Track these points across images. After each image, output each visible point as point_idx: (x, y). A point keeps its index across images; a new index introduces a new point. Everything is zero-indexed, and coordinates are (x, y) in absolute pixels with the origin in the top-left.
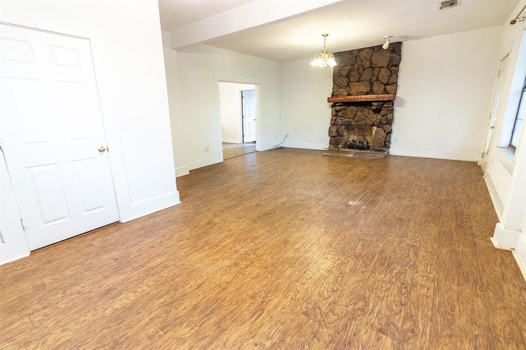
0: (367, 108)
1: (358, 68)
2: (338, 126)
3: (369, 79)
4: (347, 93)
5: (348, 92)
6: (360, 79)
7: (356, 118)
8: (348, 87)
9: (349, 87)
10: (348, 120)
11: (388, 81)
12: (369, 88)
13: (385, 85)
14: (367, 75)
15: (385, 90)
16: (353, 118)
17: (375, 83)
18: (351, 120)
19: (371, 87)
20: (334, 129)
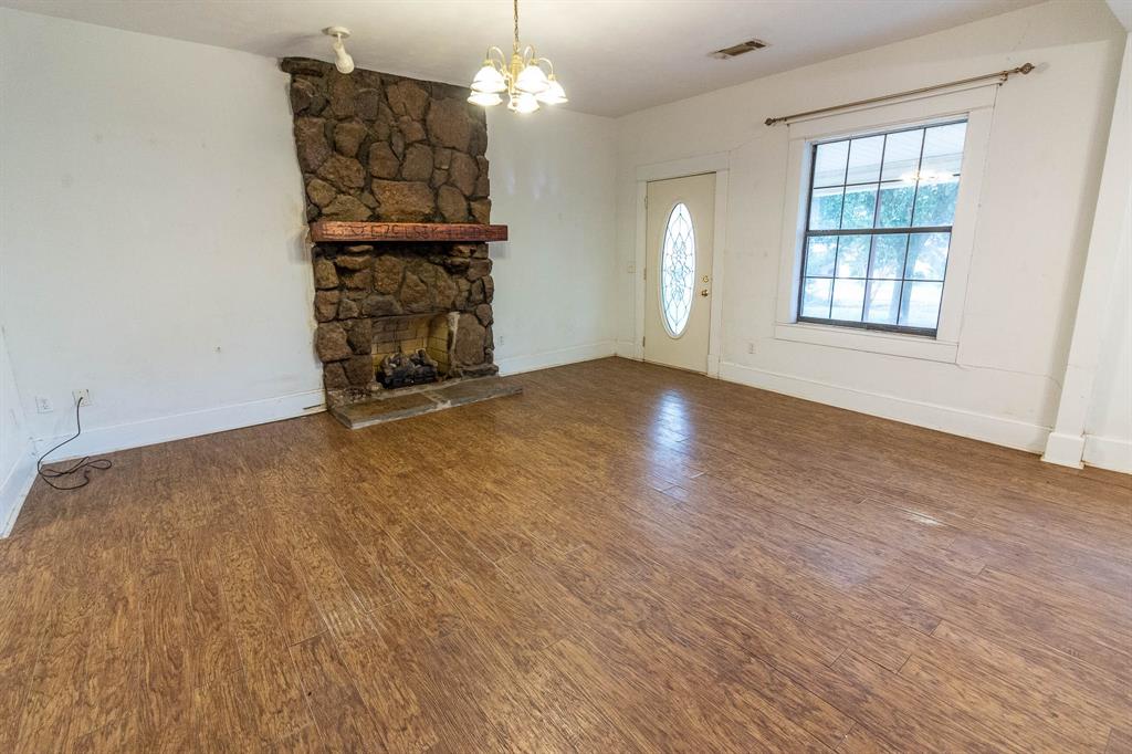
0: (429, 261)
1: (390, 137)
2: (350, 323)
3: (426, 175)
4: (369, 213)
5: (373, 209)
6: (400, 171)
7: (405, 289)
8: (366, 193)
9: (372, 193)
10: (380, 298)
11: (475, 190)
12: (432, 205)
13: (468, 199)
14: (418, 161)
15: (470, 211)
16: (397, 293)
17: (444, 191)
18: (388, 298)
19: (435, 201)
20: (338, 335)
